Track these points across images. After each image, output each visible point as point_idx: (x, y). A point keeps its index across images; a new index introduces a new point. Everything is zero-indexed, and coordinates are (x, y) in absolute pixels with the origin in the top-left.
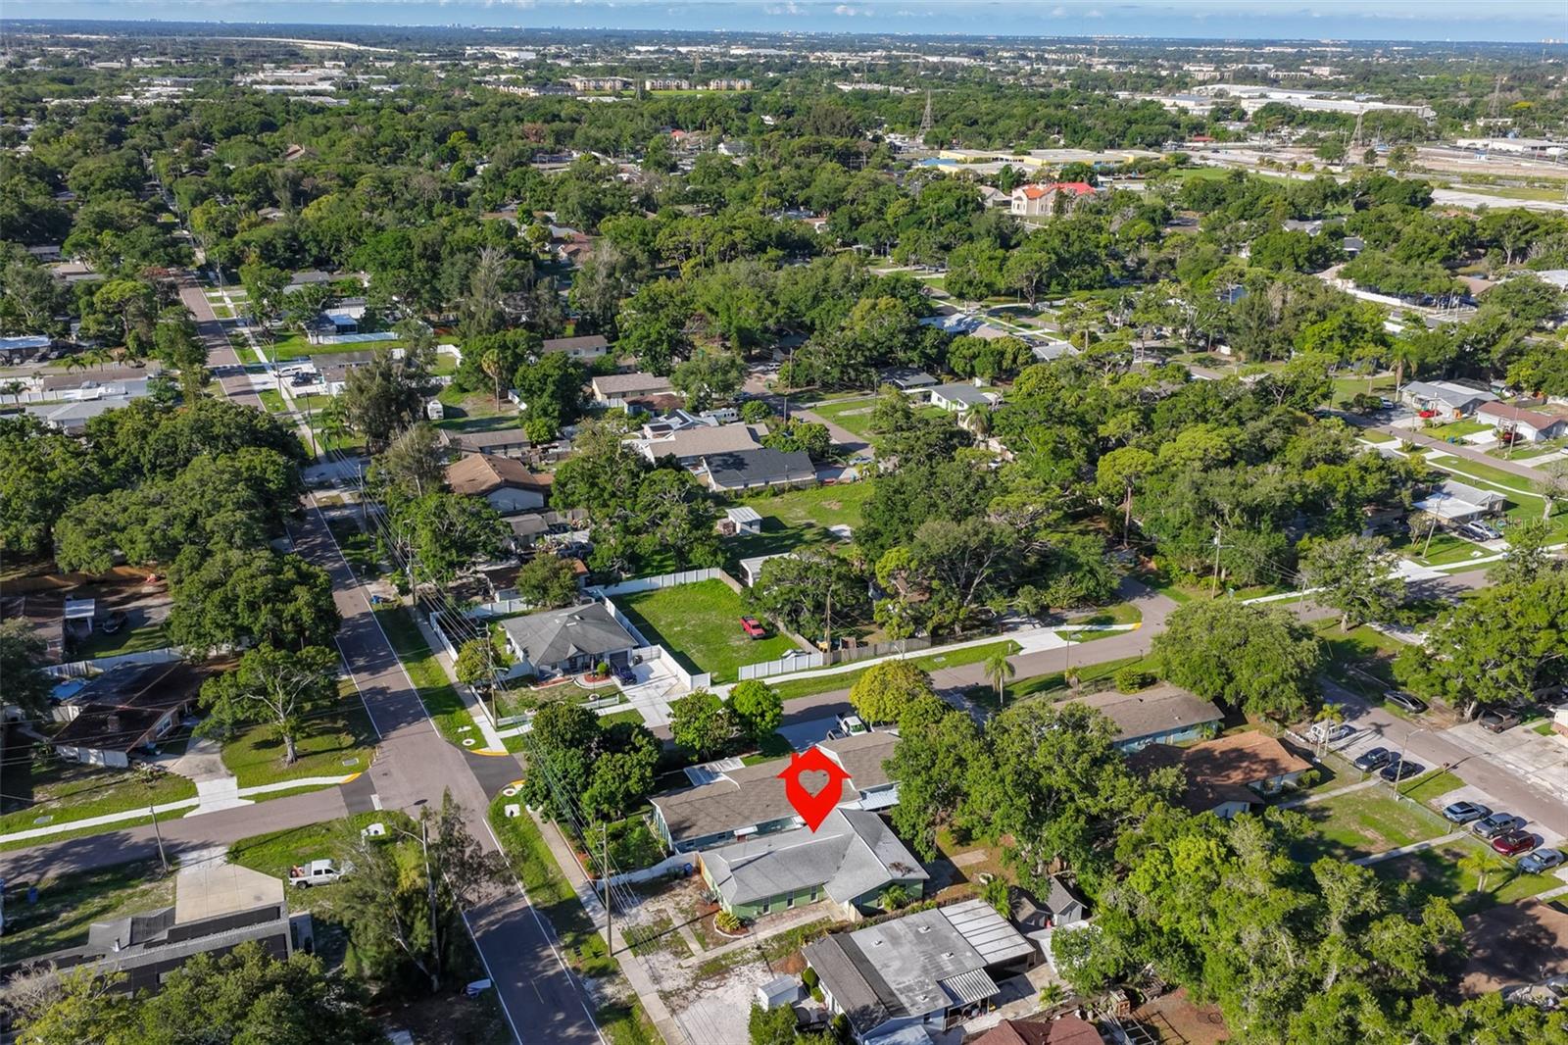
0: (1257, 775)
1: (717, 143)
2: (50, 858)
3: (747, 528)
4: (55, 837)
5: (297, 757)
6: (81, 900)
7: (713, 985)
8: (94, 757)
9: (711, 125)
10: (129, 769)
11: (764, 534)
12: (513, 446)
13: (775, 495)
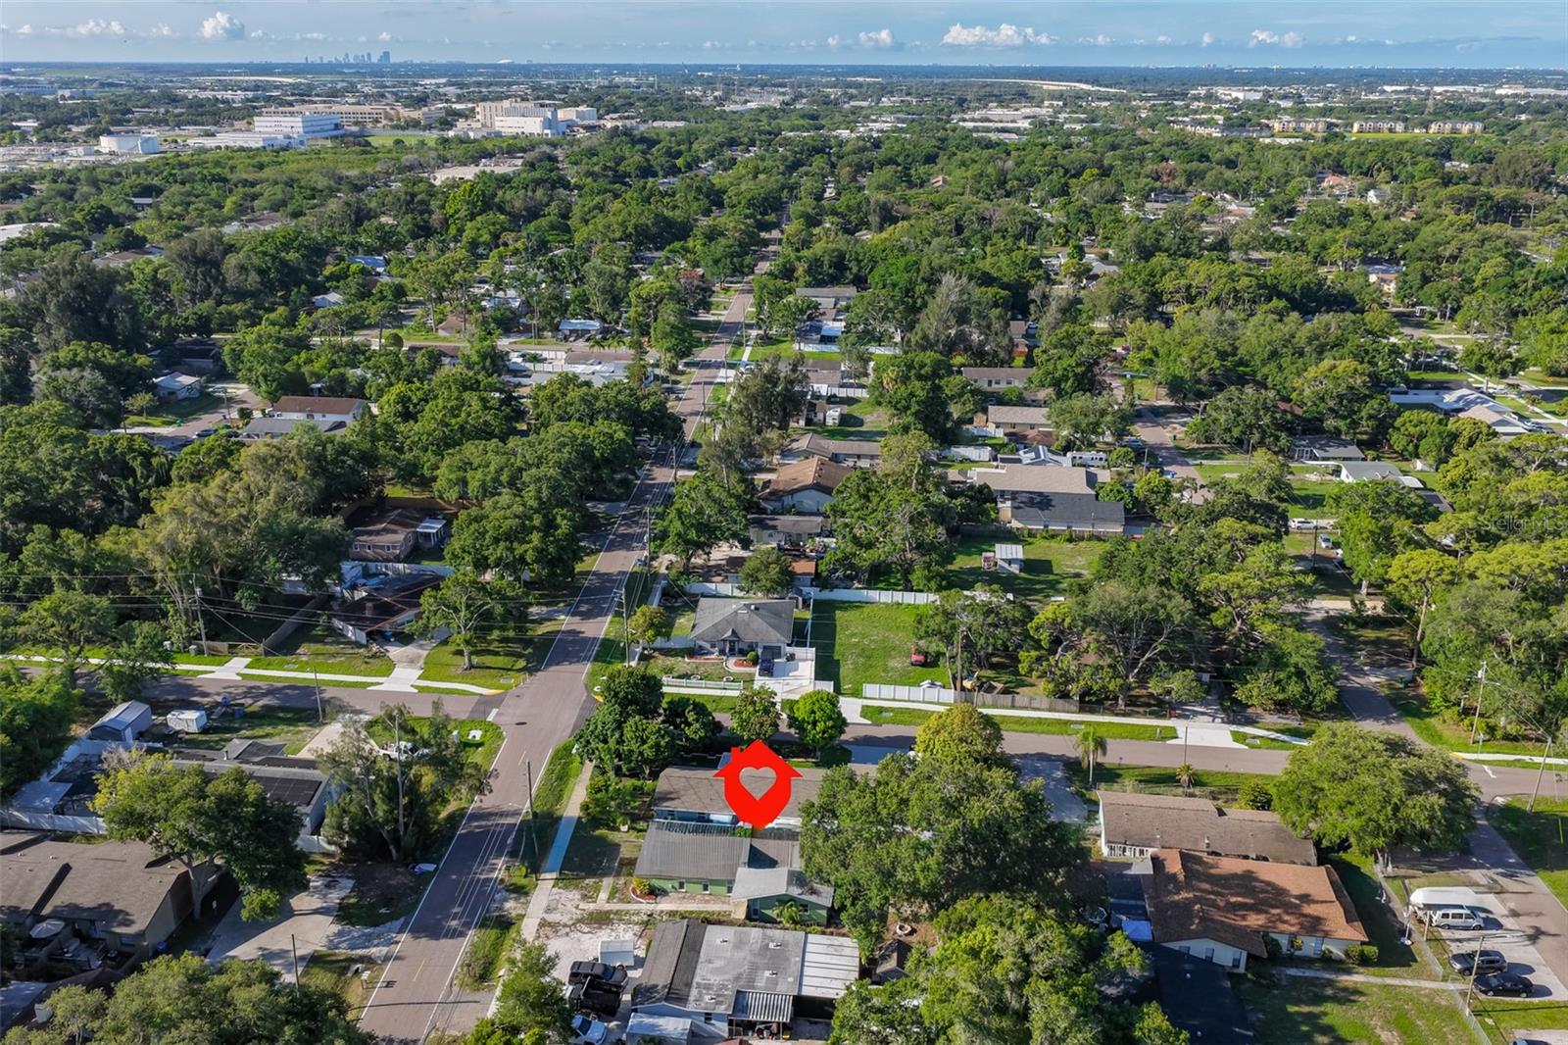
0: (1284, 927)
1: (1367, 190)
2: (271, 692)
3: (1006, 565)
4: (287, 679)
5: (472, 666)
6: (261, 725)
7: (586, 930)
8: (350, 632)
9: (1379, 170)
10: (366, 646)
11: (1023, 575)
12: (866, 456)
13: (1070, 540)
